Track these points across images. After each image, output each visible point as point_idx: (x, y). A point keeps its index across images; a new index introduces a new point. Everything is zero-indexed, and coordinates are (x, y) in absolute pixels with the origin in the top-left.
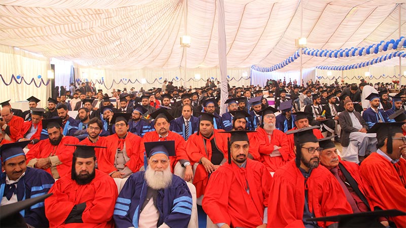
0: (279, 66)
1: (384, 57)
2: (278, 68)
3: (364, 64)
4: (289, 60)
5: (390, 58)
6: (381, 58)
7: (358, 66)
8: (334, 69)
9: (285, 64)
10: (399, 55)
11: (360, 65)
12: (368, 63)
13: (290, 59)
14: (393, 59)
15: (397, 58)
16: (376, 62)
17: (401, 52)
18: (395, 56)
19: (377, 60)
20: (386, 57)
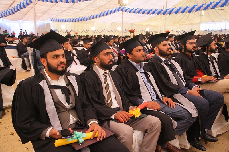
0: (9, 12)
1: (110, 11)
2: (8, 14)
3: (94, 16)
4: (20, 5)
5: (114, 12)
6: (108, 12)
7: (88, 18)
8: (68, 21)
9: (16, 10)
10: (122, 10)
11: (90, 17)
12: (97, 16)
13: (22, 4)
14: (117, 13)
15: (120, 12)
16: (103, 15)
17: (124, 7)
18: (118, 10)
19: (104, 13)
20: (111, 11)
